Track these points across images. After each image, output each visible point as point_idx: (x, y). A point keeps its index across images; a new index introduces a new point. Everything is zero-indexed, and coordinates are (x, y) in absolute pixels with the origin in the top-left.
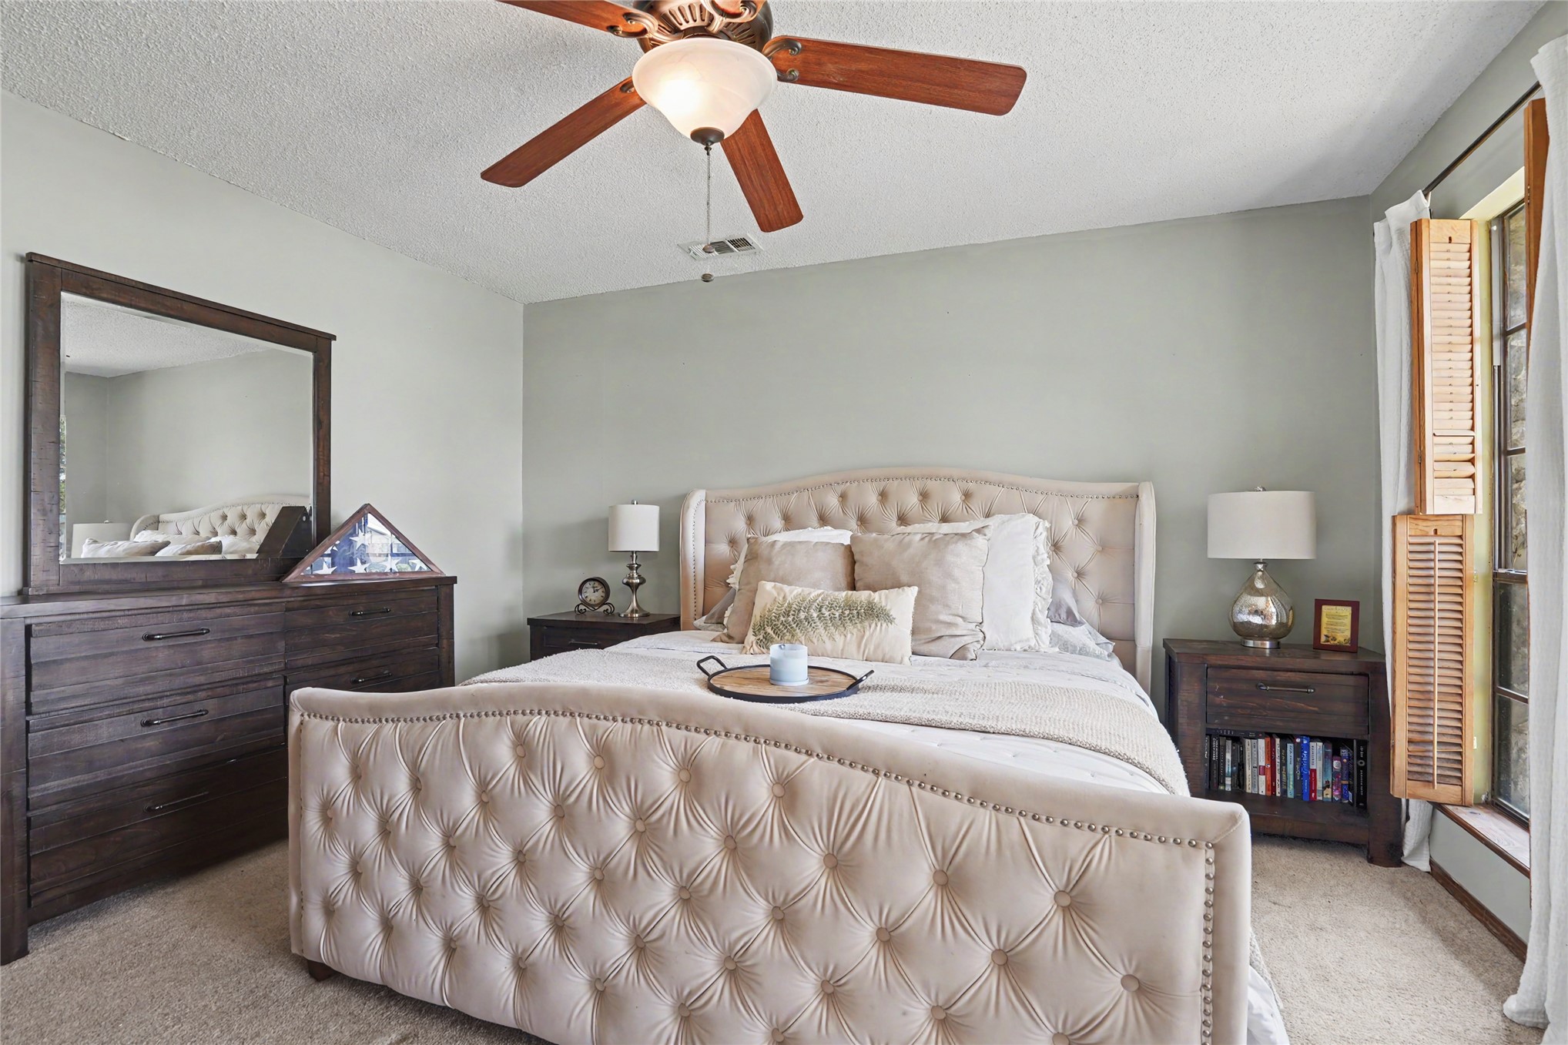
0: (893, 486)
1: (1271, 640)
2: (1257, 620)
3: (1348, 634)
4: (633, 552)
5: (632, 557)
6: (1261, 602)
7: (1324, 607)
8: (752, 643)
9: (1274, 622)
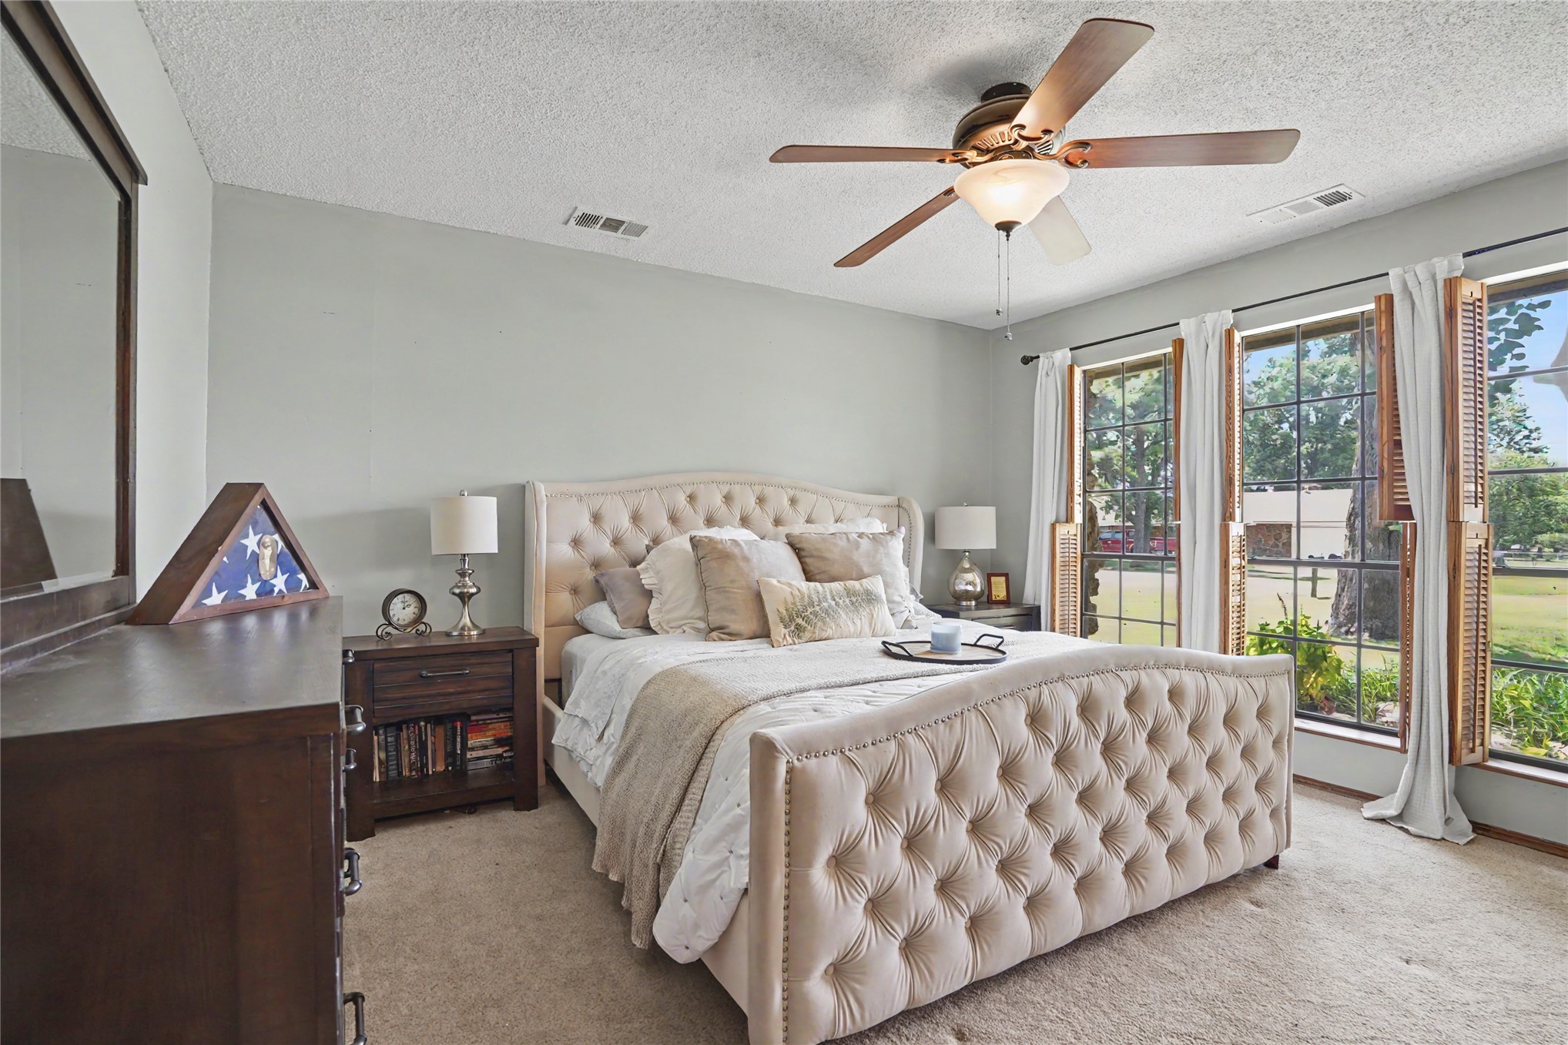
0: (736, 490)
1: (975, 600)
2: (970, 588)
3: (1005, 593)
4: (464, 555)
5: (464, 560)
6: (969, 577)
7: (992, 578)
8: (785, 635)
9: (979, 589)
